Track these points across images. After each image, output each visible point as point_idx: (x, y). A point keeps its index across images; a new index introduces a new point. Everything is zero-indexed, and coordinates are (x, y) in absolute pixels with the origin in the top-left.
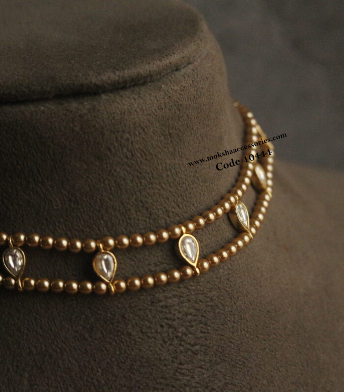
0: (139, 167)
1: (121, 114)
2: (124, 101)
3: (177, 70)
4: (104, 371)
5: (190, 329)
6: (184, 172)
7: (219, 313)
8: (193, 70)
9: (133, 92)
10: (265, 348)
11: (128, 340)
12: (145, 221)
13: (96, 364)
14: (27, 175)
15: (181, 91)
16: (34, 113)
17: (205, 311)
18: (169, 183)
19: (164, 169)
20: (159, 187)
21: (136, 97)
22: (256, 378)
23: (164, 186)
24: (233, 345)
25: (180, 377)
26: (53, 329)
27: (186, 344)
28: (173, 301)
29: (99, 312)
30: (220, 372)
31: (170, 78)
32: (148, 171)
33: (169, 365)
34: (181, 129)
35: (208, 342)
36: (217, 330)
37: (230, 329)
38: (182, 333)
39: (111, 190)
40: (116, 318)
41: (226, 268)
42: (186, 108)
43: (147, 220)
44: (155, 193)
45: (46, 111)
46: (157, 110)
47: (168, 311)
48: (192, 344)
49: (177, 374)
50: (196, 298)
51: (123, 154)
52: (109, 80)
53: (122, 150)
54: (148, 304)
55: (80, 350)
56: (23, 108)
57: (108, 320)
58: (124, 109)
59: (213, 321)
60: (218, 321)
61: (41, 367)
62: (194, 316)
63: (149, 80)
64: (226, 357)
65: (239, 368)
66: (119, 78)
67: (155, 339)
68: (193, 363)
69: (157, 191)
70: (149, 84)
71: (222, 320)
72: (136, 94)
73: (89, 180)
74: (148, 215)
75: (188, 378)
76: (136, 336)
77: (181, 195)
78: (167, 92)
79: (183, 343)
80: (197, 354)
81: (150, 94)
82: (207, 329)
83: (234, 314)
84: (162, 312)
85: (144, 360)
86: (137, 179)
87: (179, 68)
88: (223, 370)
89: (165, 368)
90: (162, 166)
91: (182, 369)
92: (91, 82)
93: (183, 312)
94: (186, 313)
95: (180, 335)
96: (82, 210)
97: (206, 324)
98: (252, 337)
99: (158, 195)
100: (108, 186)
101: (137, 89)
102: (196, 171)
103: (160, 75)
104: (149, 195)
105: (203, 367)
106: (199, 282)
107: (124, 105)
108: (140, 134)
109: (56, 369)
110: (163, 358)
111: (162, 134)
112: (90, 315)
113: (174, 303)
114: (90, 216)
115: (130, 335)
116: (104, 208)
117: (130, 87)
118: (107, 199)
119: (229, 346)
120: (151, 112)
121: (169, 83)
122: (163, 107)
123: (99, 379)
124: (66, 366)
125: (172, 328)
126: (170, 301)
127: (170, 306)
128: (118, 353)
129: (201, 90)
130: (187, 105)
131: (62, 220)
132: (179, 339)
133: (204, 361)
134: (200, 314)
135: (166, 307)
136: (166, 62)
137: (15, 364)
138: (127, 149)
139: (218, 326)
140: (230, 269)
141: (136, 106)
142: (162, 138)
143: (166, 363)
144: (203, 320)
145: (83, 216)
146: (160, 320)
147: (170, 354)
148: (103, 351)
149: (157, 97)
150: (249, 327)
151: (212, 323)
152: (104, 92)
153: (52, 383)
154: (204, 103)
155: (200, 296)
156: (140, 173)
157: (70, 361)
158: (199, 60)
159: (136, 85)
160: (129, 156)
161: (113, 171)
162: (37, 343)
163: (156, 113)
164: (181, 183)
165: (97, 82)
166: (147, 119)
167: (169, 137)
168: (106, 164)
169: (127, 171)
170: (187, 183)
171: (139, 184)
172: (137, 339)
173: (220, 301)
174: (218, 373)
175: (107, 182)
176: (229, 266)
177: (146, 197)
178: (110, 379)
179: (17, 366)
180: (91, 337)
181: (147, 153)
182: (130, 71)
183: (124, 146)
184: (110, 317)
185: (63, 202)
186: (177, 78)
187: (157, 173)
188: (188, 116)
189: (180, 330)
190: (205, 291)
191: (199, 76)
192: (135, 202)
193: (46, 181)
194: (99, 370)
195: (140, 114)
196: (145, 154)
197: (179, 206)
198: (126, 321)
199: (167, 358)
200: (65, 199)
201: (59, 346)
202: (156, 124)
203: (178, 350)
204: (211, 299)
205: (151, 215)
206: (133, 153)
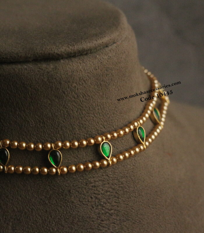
0: (82, 104)
1: (72, 72)
2: (74, 65)
3: (107, 46)
4: (56, 223)
5: (109, 200)
6: (108, 107)
7: (126, 191)
8: (116, 47)
9: (80, 59)
10: (153, 213)
11: (71, 205)
12: (84, 136)
13: (52, 219)
14: (15, 106)
15: (108, 59)
16: (21, 70)
17: (118, 190)
18: (99, 114)
19: (96, 105)
20: (93, 116)
21: (81, 62)
22: (147, 231)
23: (96, 115)
24: (134, 211)
25: (102, 228)
26: (27, 197)
27: (106, 209)
28: (99, 183)
29: (55, 188)
30: (125, 226)
31: (102, 51)
32: (87, 106)
33: (95, 221)
34: (107, 81)
35: (119, 209)
36: (124, 202)
37: (132, 201)
38: (103, 202)
39: (64, 116)
40: (65, 192)
41: (132, 165)
42: (111, 69)
43: (85, 135)
44: (90, 119)
45: (27, 69)
46: (93, 70)
47: (95, 189)
48: (109, 209)
49: (100, 226)
50: (113, 182)
51: (72, 95)
52: (65, 51)
53: (72, 93)
54: (84, 185)
55: (43, 210)
56: (14, 66)
57: (60, 193)
58: (74, 69)
59: (123, 196)
60: (125, 196)
61: (19, 220)
62: (111, 193)
63: (89, 52)
64: (130, 217)
65: (137, 224)
66: (72, 51)
67: (87, 205)
68: (109, 220)
69: (92, 118)
70: (90, 54)
71: (128, 196)
72: (81, 61)
73: (52, 110)
74: (86, 132)
75: (106, 229)
76: (77, 203)
77: (106, 121)
78: (99, 60)
79: (104, 208)
80: (112, 215)
81: (90, 61)
82: (119, 201)
83: (135, 193)
84: (92, 189)
85: (81, 218)
86: (80, 111)
87: (108, 46)
88: (127, 225)
89: (92, 223)
90: (95, 103)
91: (103, 224)
92: (55, 52)
93: (104, 190)
94: (107, 191)
95: (102, 203)
96: (47, 128)
97: (118, 198)
98: (145, 206)
99: (92, 120)
100: (62, 114)
101: (82, 57)
102: (116, 107)
103: (96, 50)
104: (87, 120)
105: (115, 223)
106: (115, 173)
107: (74, 66)
108: (82, 84)
109: (28, 221)
110: (91, 217)
111: (96, 84)
112: (50, 190)
113: (100, 185)
114: (51, 132)
115: (73, 202)
116: (60, 126)
117: (78, 56)
118: (62, 122)
119: (131, 211)
120: (90, 71)
121: (101, 54)
122: (97, 68)
123: (54, 228)
124: (34, 219)
125: (97, 199)
126: (97, 183)
127: (97, 186)
128: (65, 213)
129: (121, 59)
130: (112, 68)
131: (35, 134)
132: (101, 206)
133: (116, 219)
134: (115, 192)
135: (95, 186)
136: (100, 42)
137: (4, 217)
138: (75, 93)
139: (125, 199)
140: (134, 165)
141: (81, 67)
142: (96, 87)
143: (93, 220)
144: (117, 195)
145: (47, 131)
146: (91, 194)
147: (96, 215)
148: (56, 211)
149: (94, 62)
150: (144, 200)
151: (122, 197)
152: (62, 58)
153: (26, 229)
154: (122, 67)
155: (115, 181)
156: (82, 107)
157: (36, 217)
158: (120, 41)
159: (82, 55)
160: (76, 97)
161: (66, 105)
162: (18, 205)
163: (92, 72)
164: (106, 113)
165: (58, 53)
166: (88, 75)
167: (100, 86)
168: (62, 101)
169: (74, 106)
170: (110, 114)
171: (81, 114)
172: (77, 205)
173: (127, 184)
174: (124, 227)
175: (62, 112)
176: (134, 164)
177: (85, 121)
178: (60, 228)
179: (5, 218)
180: (49, 203)
181: (87, 95)
182: (78, 46)
183: (73, 91)
184: (61, 191)
185: (36, 123)
186: (107, 52)
187: (92, 107)
188: (112, 74)
189: (102, 201)
190: (118, 178)
191: (120, 51)
192: (78, 124)
193: (26, 110)
194: (54, 222)
195: (83, 72)
196: (85, 96)
197: (104, 127)
198: (71, 194)
199: (94, 217)
200: (37, 121)
201: (31, 207)
202: (92, 79)
203: (100, 213)
204: (122, 183)
205: (87, 132)
206: (78, 95)
